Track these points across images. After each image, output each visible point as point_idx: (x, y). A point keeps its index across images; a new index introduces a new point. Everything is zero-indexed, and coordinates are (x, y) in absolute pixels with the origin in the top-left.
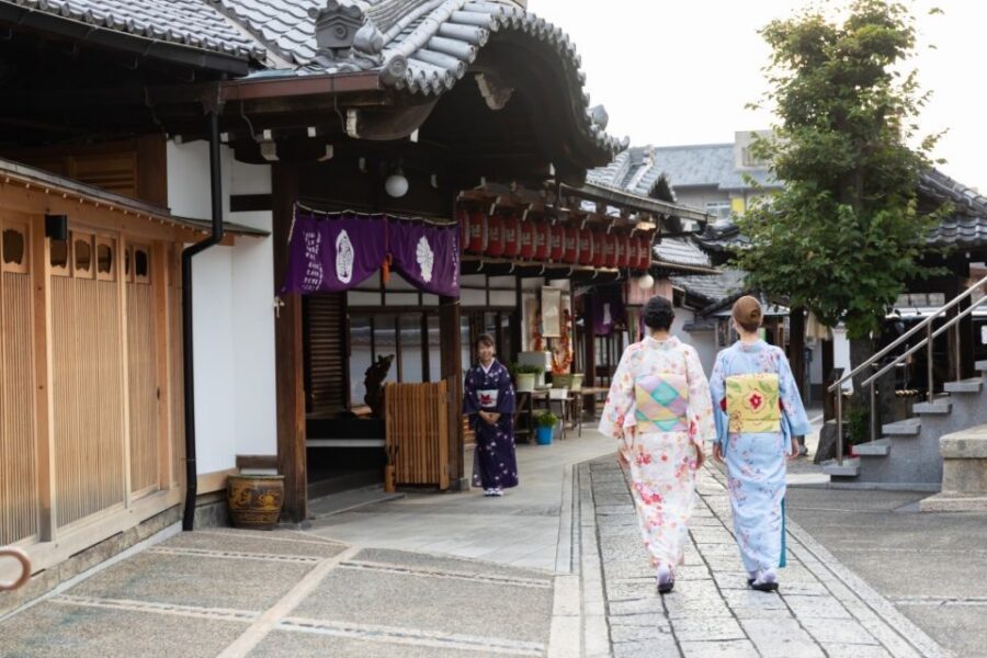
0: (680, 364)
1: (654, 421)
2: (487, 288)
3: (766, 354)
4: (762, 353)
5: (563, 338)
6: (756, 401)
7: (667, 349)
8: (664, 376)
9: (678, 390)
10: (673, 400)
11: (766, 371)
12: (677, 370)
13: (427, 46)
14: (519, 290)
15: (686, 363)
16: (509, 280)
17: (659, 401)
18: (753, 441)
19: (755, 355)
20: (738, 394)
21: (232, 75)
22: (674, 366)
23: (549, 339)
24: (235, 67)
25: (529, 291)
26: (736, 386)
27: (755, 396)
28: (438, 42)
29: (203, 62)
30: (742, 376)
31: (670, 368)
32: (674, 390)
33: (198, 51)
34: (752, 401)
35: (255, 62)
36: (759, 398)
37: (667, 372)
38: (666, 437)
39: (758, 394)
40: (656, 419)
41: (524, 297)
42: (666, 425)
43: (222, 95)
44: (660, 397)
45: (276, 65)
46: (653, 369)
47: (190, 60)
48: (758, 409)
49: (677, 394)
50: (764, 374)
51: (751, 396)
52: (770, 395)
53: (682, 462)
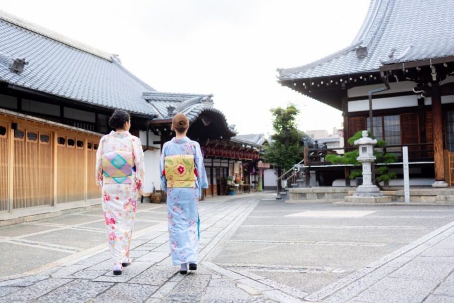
0: (129, 146)
1: (113, 177)
2: (221, 162)
3: (188, 144)
4: (186, 144)
5: (240, 174)
6: (181, 170)
7: (122, 137)
8: (119, 152)
9: (127, 160)
10: (123, 165)
11: (188, 154)
12: (127, 149)
13: (189, 114)
14: (229, 163)
15: (132, 146)
16: (226, 161)
17: (115, 166)
18: (180, 192)
19: (182, 145)
20: (171, 166)
21: (151, 119)
22: (125, 147)
23: (236, 174)
24: (151, 118)
25: (231, 163)
26: (170, 161)
27: (180, 167)
28: (191, 113)
29: (144, 117)
30: (174, 156)
31: (123, 148)
32: (124, 160)
33: (143, 115)
34: (179, 169)
35: (156, 117)
36: (183, 168)
37: (121, 150)
38: (119, 186)
39: (182, 166)
40: (114, 176)
41: (230, 165)
42: (119, 179)
43: (149, 123)
44: (115, 163)
45: (160, 117)
46: (114, 148)
47: (142, 117)
48: (183, 174)
49: (126, 162)
50: (186, 155)
51: (178, 167)
52: (189, 167)
53: (128, 201)
